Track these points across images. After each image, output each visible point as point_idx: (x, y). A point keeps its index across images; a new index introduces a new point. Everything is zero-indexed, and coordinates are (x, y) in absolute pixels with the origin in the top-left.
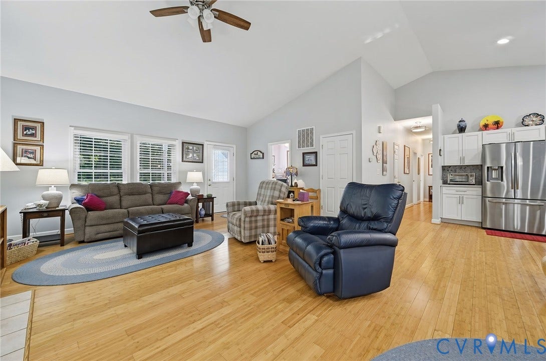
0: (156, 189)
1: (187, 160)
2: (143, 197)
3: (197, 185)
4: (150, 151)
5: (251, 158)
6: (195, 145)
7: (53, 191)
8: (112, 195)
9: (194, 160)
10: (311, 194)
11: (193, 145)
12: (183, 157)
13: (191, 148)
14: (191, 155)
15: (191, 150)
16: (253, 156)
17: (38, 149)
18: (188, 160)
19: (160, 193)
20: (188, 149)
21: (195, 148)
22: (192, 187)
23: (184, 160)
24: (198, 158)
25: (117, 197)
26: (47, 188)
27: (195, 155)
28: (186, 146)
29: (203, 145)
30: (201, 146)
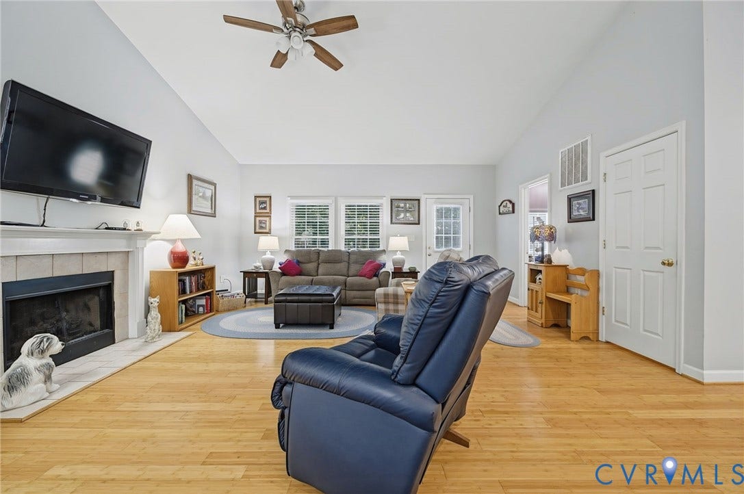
0: (353, 257)
1: (397, 221)
2: (338, 266)
3: (402, 255)
4: (356, 213)
5: (500, 214)
6: (408, 202)
7: (268, 256)
8: (310, 262)
9: (405, 222)
10: (580, 279)
11: (404, 201)
12: (391, 218)
13: (402, 205)
14: (402, 215)
15: (402, 208)
16: (502, 209)
17: (267, 219)
18: (399, 221)
19: (356, 262)
20: (398, 207)
21: (408, 205)
22: (395, 257)
23: (394, 221)
24: (412, 219)
25: (315, 264)
26: (264, 253)
27: (408, 215)
28: (395, 203)
29: (419, 200)
30: (417, 202)
